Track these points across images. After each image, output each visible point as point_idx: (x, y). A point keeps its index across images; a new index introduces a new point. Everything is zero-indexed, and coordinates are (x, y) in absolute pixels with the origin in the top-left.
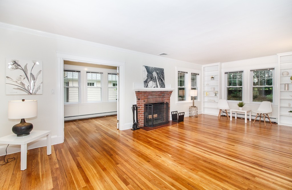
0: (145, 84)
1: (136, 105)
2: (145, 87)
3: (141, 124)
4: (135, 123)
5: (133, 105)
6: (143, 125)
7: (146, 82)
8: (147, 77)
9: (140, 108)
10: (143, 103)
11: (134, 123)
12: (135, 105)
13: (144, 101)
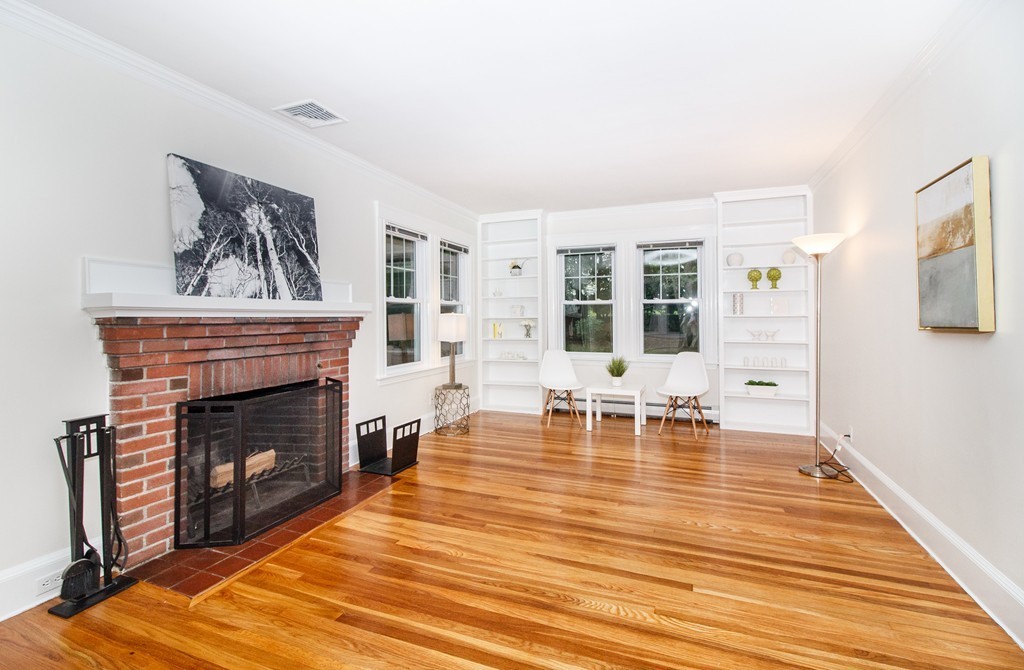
0: (179, 271)
1: (100, 420)
2: (181, 290)
3: (151, 540)
4: (92, 551)
5: (73, 425)
6: (168, 541)
7: (191, 262)
8: (202, 227)
9: (144, 436)
10: (160, 396)
11: (77, 552)
12: (87, 421)
13: (176, 384)
